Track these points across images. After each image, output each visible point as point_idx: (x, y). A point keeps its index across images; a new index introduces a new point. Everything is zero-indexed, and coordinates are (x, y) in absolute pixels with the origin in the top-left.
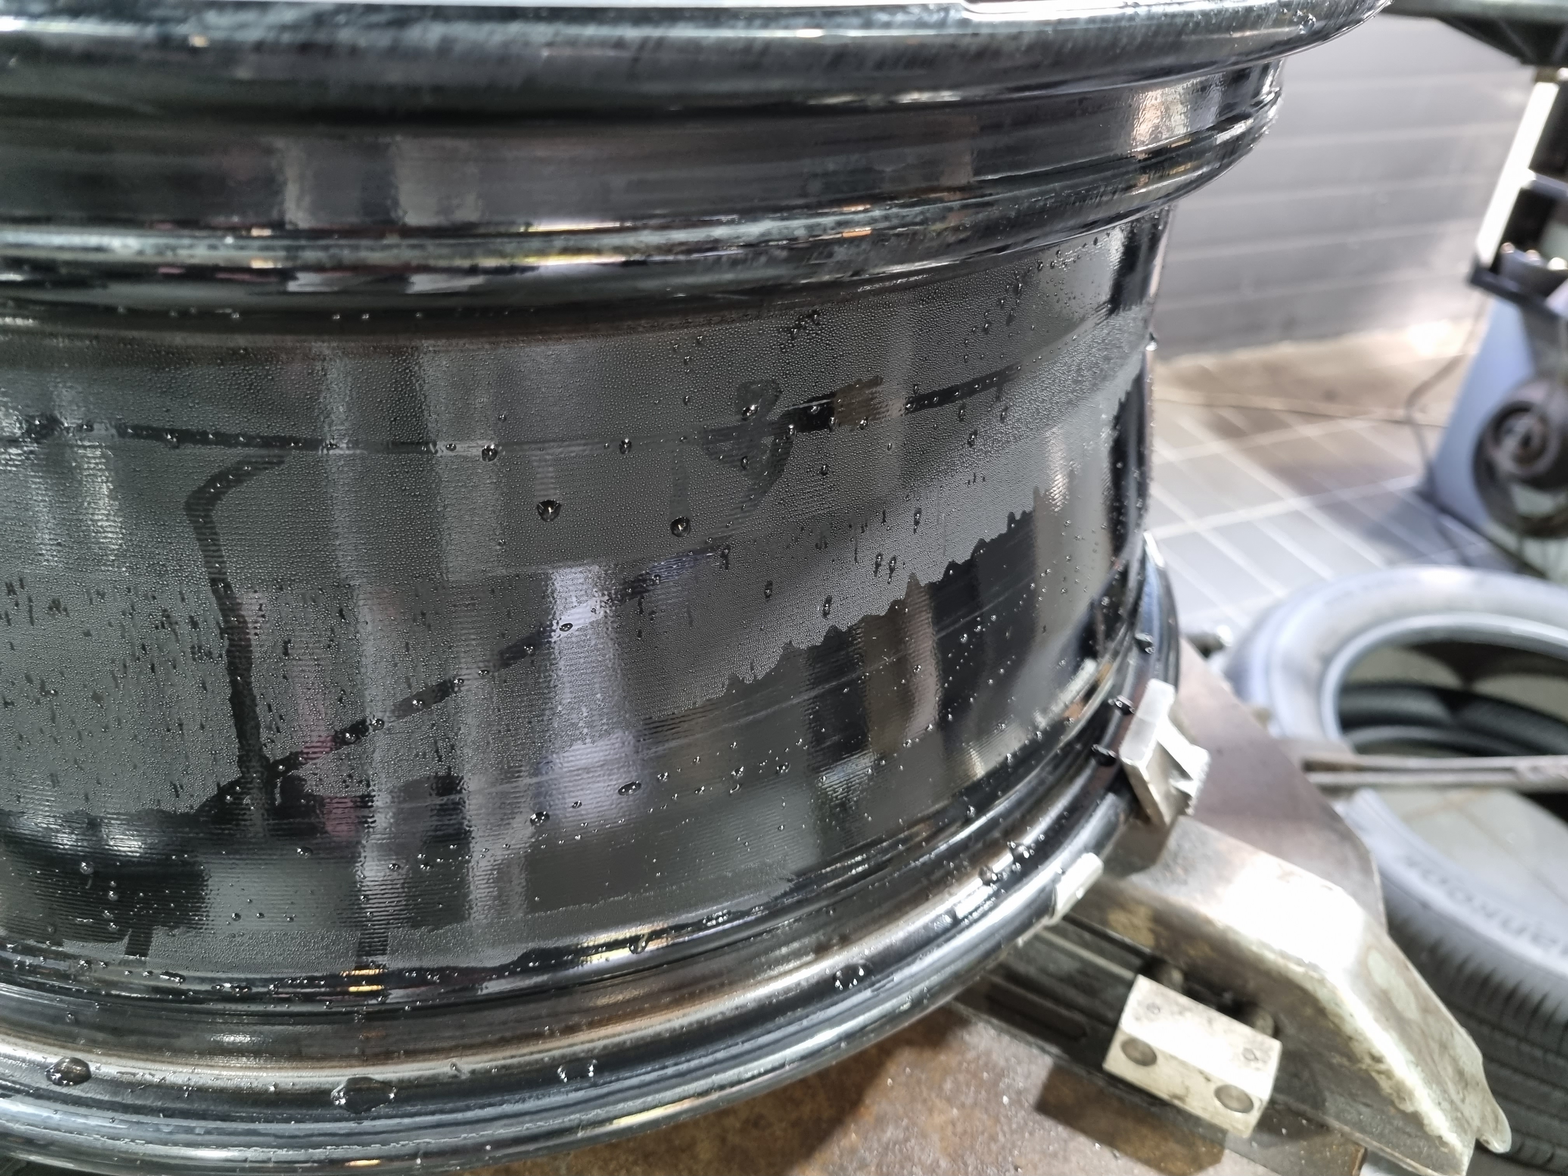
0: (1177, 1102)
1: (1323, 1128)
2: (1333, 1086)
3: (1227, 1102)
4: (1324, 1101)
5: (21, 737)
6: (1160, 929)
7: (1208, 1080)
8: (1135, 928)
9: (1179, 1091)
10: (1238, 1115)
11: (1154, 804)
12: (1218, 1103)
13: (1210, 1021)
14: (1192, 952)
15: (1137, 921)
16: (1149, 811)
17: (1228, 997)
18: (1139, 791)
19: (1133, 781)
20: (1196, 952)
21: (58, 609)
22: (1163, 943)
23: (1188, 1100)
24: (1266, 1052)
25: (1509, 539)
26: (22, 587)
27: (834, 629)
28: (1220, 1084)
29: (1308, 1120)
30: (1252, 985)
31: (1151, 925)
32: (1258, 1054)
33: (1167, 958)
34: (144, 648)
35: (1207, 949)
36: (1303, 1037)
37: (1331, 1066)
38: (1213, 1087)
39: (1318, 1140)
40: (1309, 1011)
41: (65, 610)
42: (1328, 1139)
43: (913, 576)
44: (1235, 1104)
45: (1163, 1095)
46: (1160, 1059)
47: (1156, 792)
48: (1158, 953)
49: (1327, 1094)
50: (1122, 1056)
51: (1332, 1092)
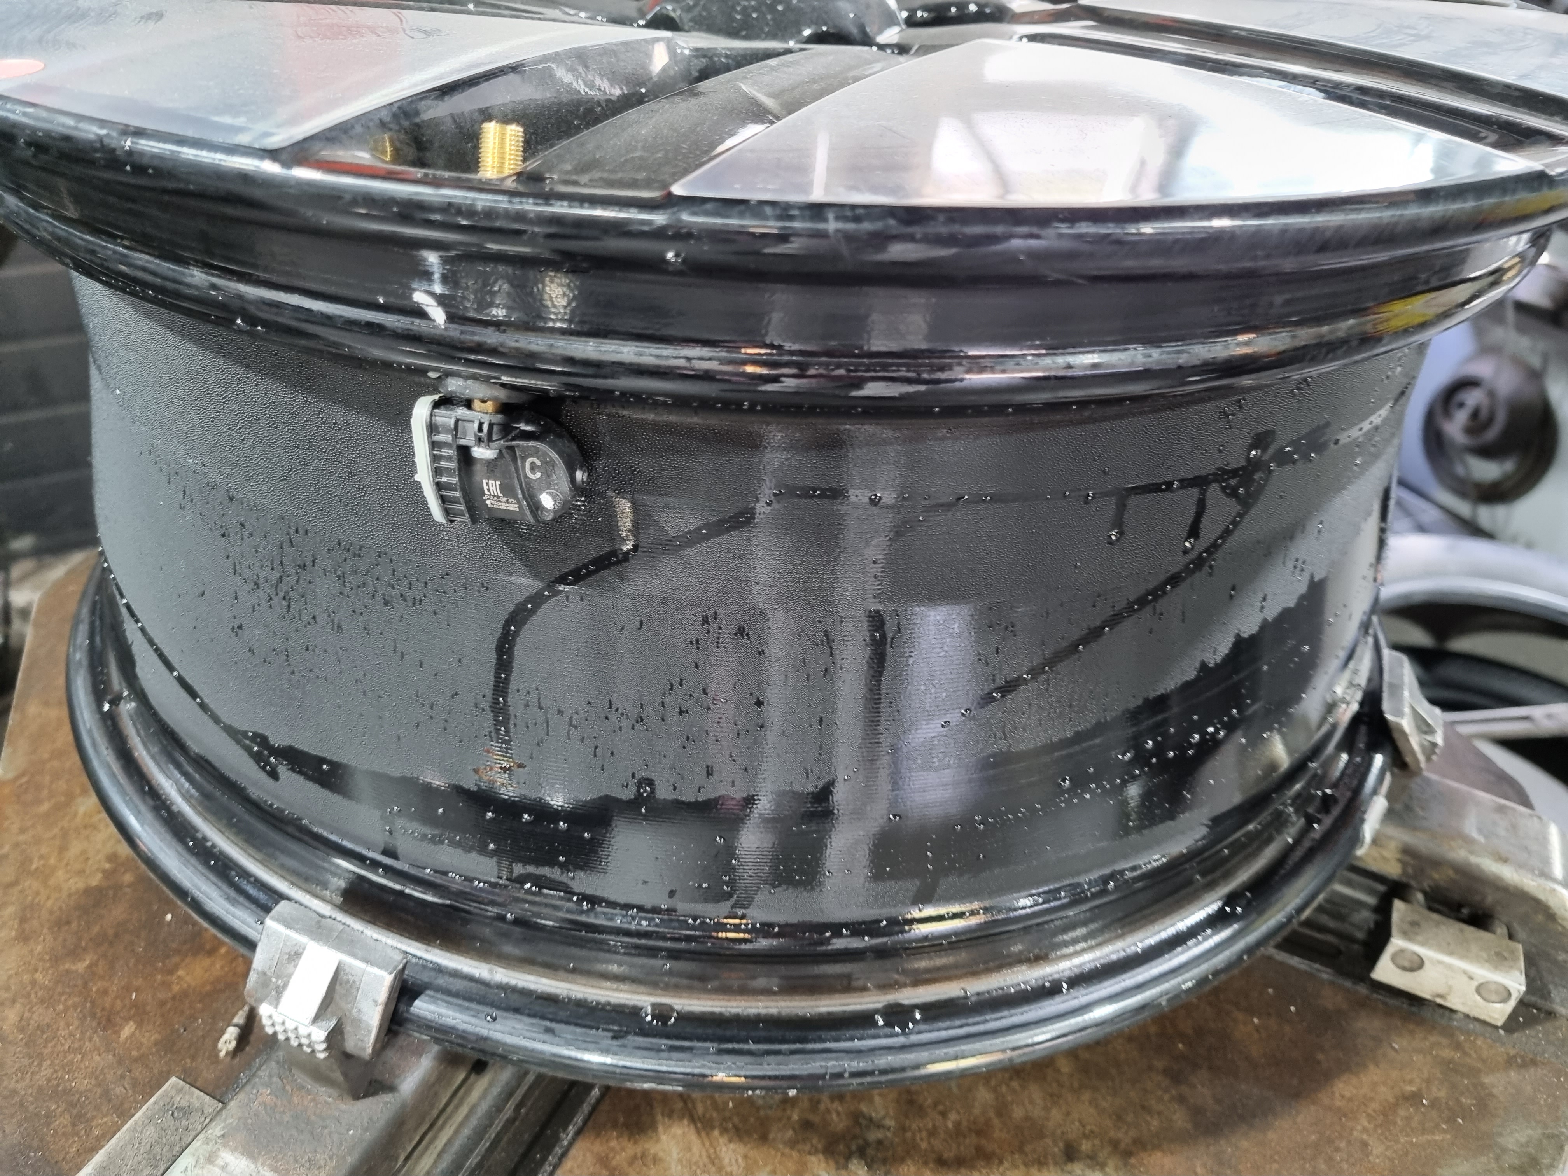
0: (1439, 1001)
1: (1551, 1014)
2: (1556, 979)
3: (1485, 995)
4: (1549, 993)
5: (688, 738)
6: (1408, 859)
7: (1471, 978)
8: (1385, 859)
9: (1441, 991)
10: (1498, 1005)
11: (1413, 753)
12: (1478, 998)
13: (1461, 931)
14: (1436, 876)
15: (1386, 853)
16: (1408, 759)
17: (1465, 911)
18: (1401, 744)
19: (1396, 735)
20: (1438, 876)
21: (742, 635)
22: (1410, 871)
23: (1449, 997)
24: (1513, 952)
25: (1463, 508)
26: (716, 619)
27: (1265, 620)
28: (1481, 981)
29: (1538, 1009)
30: (1490, 899)
31: (1399, 856)
32: (1506, 954)
33: (1413, 883)
34: (804, 662)
35: (1451, 872)
36: (1533, 940)
37: (1555, 962)
38: (1475, 984)
39: (1549, 1026)
40: (1540, 918)
41: (748, 635)
42: (1557, 1023)
43: (1312, 576)
44: (1494, 997)
45: (1427, 996)
46: (1427, 965)
47: (1415, 742)
48: (1404, 880)
49: (1551, 987)
50: (1392, 966)
51: (1556, 985)
